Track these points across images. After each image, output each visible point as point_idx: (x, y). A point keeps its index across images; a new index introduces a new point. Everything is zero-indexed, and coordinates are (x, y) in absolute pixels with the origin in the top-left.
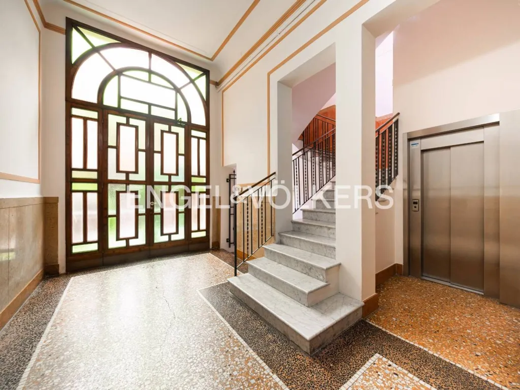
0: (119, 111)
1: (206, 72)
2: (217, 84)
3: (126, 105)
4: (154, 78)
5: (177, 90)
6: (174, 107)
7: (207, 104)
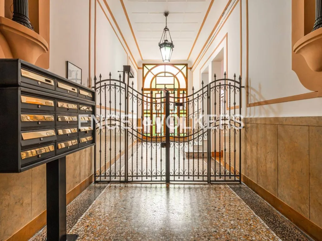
0: (156, 89)
1: (186, 65)
2: (191, 68)
3: (158, 87)
4: (167, 74)
5: (175, 76)
6: (173, 83)
7: (186, 78)
